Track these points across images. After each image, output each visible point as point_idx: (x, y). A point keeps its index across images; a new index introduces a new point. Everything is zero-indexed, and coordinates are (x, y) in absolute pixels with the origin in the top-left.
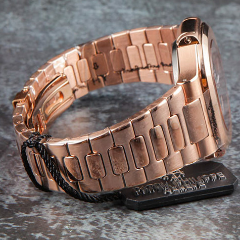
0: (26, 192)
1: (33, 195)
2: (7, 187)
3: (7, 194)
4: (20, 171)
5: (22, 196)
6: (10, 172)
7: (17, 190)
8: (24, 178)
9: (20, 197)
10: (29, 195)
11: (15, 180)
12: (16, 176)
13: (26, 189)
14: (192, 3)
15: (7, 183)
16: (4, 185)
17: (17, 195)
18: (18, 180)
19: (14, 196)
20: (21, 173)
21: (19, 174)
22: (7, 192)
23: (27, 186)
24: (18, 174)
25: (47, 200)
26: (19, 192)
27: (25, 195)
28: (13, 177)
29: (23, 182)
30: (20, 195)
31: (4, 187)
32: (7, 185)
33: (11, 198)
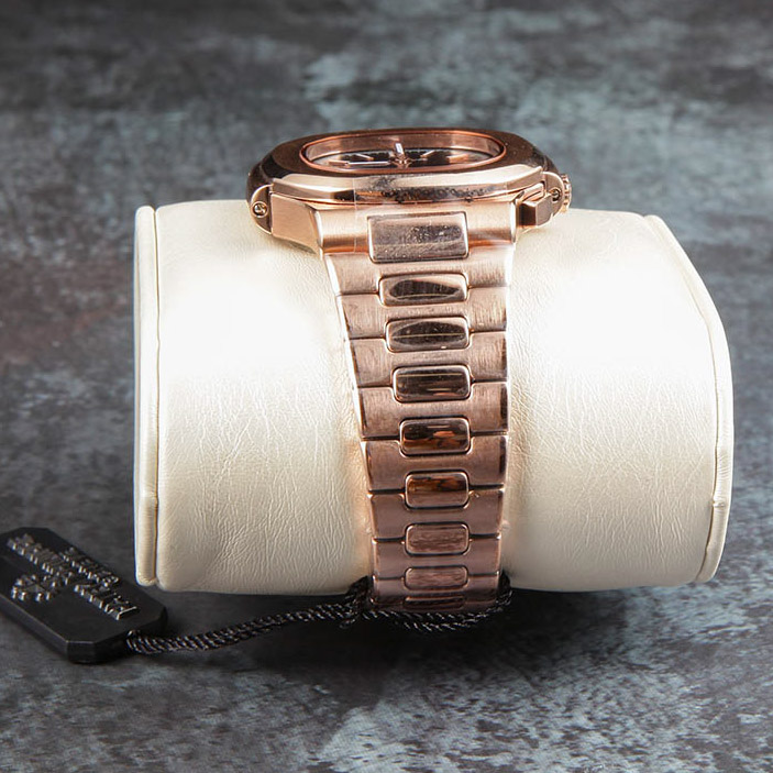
0: (475, 745)
1: (495, 752)
2: (430, 735)
3: (435, 753)
4: (448, 694)
5: (469, 754)
6: (426, 699)
7: (455, 741)
8: (461, 710)
9: (465, 757)
10: (486, 753)
11: (444, 717)
12: (444, 707)
13: (473, 736)
14: (729, 273)
15: (427, 724)
16: (420, 731)
17: (457, 753)
18: (449, 716)
19: (451, 757)
20: (451, 698)
21: (449, 702)
22: (432, 746)
23: (474, 730)
24: (445, 703)
25: (529, 761)
26: (461, 746)
27: (475, 752)
28: (437, 711)
29: (461, 721)
30: (464, 753)
31: (423, 736)
32: (428, 730)
33: (446, 760)
